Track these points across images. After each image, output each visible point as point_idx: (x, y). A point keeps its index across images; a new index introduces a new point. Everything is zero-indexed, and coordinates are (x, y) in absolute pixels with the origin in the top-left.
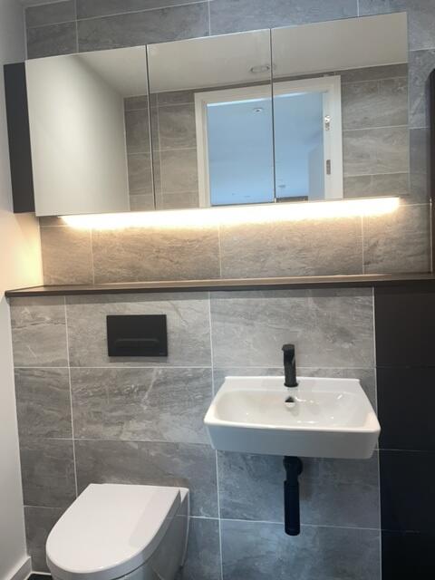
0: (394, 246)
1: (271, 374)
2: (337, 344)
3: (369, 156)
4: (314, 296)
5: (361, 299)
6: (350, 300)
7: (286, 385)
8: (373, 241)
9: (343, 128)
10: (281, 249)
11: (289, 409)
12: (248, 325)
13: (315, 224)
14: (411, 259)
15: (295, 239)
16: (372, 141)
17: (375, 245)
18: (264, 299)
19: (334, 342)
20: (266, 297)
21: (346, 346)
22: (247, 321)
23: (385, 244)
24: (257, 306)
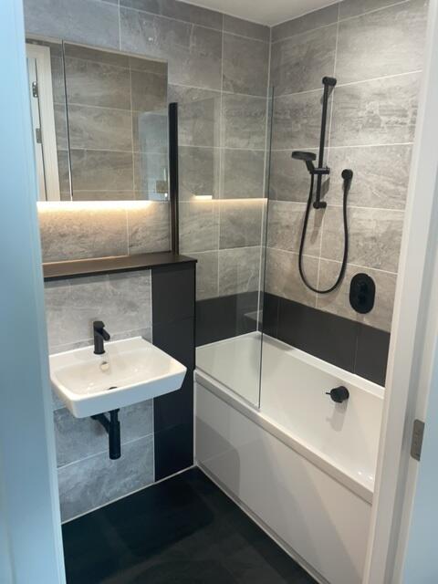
0: (148, 233)
1: (78, 347)
2: (127, 314)
3: (81, 132)
4: (110, 279)
5: (143, 278)
6: (136, 280)
7: (96, 353)
8: (134, 229)
9: (54, 101)
10: (63, 236)
11: (104, 371)
12: (56, 310)
13: (92, 214)
14: (159, 242)
15: (74, 227)
16: (84, 118)
17: (136, 232)
18: (70, 287)
19: (126, 312)
20: (72, 284)
21: (133, 314)
22: (56, 307)
23: (143, 231)
24: (64, 292)
